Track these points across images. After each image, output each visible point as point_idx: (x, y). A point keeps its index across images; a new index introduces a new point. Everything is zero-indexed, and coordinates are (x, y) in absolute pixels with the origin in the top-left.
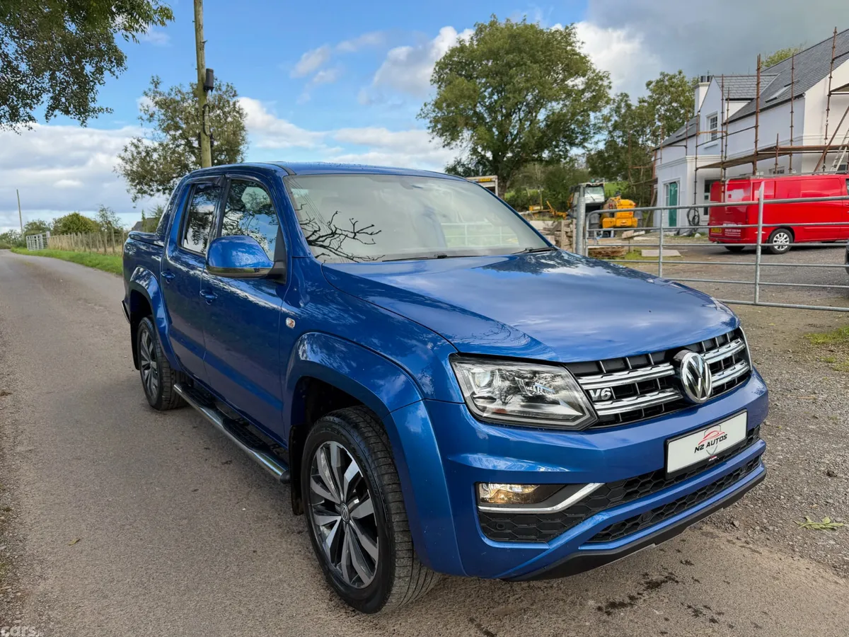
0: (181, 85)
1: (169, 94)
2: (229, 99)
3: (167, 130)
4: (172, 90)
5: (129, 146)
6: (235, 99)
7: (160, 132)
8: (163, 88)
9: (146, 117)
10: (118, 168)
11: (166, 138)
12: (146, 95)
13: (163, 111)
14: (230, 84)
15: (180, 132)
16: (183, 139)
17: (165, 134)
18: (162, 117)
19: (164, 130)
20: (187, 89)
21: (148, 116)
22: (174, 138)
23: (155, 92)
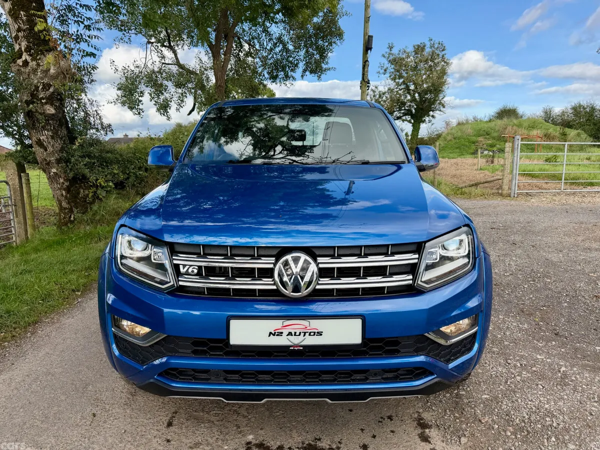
0: (406, 47)
1: (399, 54)
2: (439, 53)
3: (394, 79)
4: (400, 51)
6: (443, 53)
7: (390, 81)
8: (395, 51)
11: (392, 84)
12: (384, 56)
13: (393, 66)
14: (441, 42)
15: (402, 80)
16: (404, 84)
17: (393, 82)
18: (393, 70)
19: (392, 79)
20: (410, 49)
21: (383, 71)
22: (398, 84)
23: (390, 54)
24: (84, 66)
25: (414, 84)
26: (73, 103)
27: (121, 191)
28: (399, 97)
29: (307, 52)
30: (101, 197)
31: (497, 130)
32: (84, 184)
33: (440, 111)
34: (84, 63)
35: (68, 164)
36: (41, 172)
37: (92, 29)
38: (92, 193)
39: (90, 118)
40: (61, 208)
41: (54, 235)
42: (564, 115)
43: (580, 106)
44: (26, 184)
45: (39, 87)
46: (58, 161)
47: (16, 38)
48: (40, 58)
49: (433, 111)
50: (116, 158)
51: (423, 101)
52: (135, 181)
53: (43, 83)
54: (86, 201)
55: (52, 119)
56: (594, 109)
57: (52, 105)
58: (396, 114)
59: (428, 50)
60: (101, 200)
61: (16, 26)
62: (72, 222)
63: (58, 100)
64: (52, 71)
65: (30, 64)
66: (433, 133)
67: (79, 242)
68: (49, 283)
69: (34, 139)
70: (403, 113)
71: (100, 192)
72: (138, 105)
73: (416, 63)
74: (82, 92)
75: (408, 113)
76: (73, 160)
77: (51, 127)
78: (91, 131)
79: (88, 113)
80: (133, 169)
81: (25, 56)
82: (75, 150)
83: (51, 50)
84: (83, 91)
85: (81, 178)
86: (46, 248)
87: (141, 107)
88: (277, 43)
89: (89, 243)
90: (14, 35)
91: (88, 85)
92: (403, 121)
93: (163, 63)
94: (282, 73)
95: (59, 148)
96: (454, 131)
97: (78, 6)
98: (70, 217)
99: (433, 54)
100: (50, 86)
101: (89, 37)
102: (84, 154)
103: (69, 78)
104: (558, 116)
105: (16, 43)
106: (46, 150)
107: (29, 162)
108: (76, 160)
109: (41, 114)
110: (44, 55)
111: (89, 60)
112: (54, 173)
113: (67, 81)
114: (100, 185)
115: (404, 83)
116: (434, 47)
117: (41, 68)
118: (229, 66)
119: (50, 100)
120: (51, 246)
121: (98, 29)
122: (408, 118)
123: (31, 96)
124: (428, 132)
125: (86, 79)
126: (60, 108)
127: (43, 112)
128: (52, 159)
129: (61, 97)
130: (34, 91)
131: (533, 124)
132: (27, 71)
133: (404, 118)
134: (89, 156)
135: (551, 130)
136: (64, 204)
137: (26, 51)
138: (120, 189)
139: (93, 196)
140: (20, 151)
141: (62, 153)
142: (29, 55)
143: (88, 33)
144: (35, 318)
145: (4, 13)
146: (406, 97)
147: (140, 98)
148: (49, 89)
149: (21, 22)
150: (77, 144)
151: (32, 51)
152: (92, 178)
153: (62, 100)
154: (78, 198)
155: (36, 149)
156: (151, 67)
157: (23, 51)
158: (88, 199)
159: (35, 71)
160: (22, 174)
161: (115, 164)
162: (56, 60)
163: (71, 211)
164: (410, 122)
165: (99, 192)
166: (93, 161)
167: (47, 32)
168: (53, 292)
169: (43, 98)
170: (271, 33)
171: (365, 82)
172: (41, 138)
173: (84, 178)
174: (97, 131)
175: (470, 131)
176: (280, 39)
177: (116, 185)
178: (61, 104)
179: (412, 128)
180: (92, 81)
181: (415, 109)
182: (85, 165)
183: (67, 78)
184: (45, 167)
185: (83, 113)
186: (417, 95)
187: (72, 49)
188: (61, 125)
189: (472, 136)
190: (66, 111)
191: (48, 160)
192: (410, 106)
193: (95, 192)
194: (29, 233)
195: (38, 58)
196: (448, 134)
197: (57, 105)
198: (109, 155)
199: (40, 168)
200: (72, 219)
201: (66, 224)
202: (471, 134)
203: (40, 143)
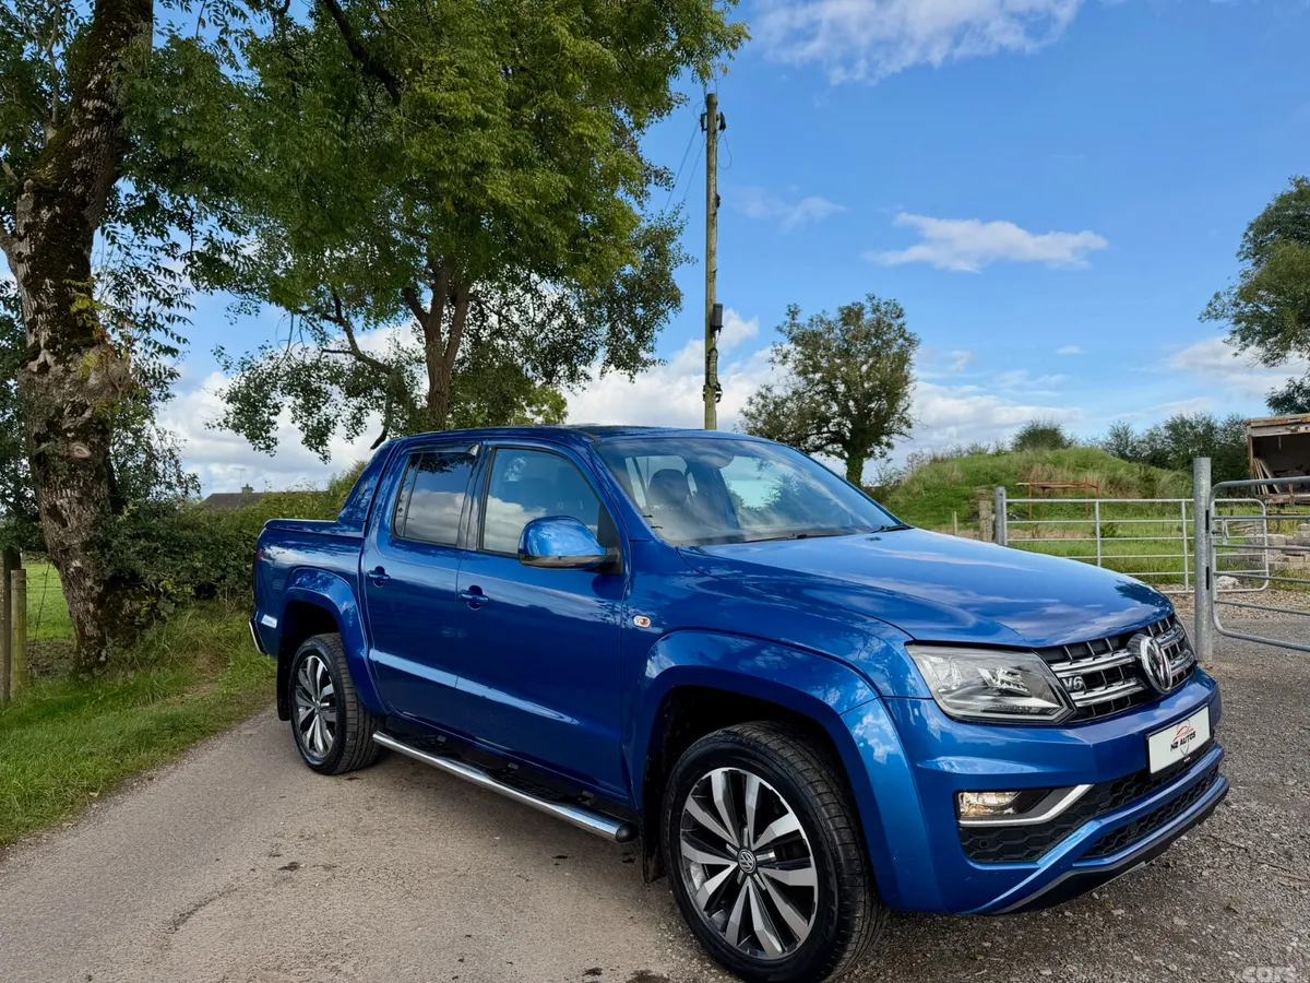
0: (824, 312)
1: (810, 325)
2: (892, 322)
3: (803, 373)
4: (812, 320)
5: (754, 397)
6: (900, 321)
7: (795, 376)
8: (802, 319)
9: (778, 359)
10: (738, 425)
11: (800, 383)
13: (799, 349)
14: (892, 301)
15: (820, 375)
16: (824, 382)
17: (801, 378)
18: (798, 356)
19: (799, 374)
20: (833, 315)
21: (780, 358)
22: (810, 382)
23: (792, 325)
24: (154, 369)
25: (844, 382)
26: (127, 438)
27: (206, 603)
28: (815, 408)
29: (612, 328)
30: (163, 614)
31: (1012, 471)
32: (133, 590)
33: (901, 433)
34: (154, 363)
35: (106, 550)
36: (51, 566)
37: (175, 305)
38: (148, 606)
39: (156, 465)
40: (83, 638)
41: (64, 692)
42: (1154, 440)
43: (1184, 422)
44: (19, 590)
45: (64, 410)
46: (86, 546)
47: (32, 324)
48: (72, 359)
49: (888, 434)
50: (201, 538)
51: (864, 414)
52: (237, 583)
53: (74, 401)
54: (132, 623)
55: (84, 468)
56: (1213, 429)
57: (85, 440)
58: (813, 439)
59: (868, 316)
60: (164, 620)
61: (35, 304)
62: (101, 665)
63: (99, 432)
64: (93, 381)
65: (53, 369)
66: (891, 478)
67: (110, 702)
68: (40, 775)
69: (44, 504)
70: (826, 439)
71: (163, 604)
72: (267, 432)
73: (845, 341)
74: (146, 417)
75: (837, 437)
76: (115, 543)
77: (78, 482)
78: (158, 488)
79: (153, 455)
80: (235, 559)
81: (45, 356)
82: (120, 525)
83: (94, 345)
84: (148, 414)
85: (127, 577)
86: (43, 716)
87: (272, 434)
88: (554, 311)
89: (130, 704)
90: (27, 319)
91: (159, 404)
92: (828, 453)
93: (324, 351)
94: (565, 367)
95: (90, 521)
96: (924, 475)
97: (152, 269)
98: (99, 655)
99: (879, 324)
100: (84, 407)
101: (168, 319)
102: (139, 531)
103: (123, 392)
104: (1144, 442)
105: (31, 332)
106: (65, 525)
107: (28, 548)
108: (123, 544)
109: (62, 458)
110: (80, 353)
111: (166, 361)
112: (75, 568)
113: (119, 398)
114: (166, 591)
115: (823, 380)
116: (879, 311)
117: (72, 376)
118: (460, 355)
119: (83, 434)
120: (55, 711)
121: (186, 305)
122: (838, 447)
123: (48, 426)
124: (880, 476)
125: (155, 392)
126: (101, 449)
127: (66, 454)
128: (75, 541)
129: (104, 426)
130: (54, 417)
131: (1086, 460)
132: (45, 381)
133: (829, 448)
134: (148, 536)
135: (1121, 472)
136: (90, 630)
137: (47, 346)
138: (205, 598)
139: (148, 613)
140: (15, 528)
141: (96, 530)
142: (51, 353)
143: (166, 311)
144: (7, 836)
145: (14, 279)
146: (830, 408)
147: (272, 418)
148: (84, 413)
149: (44, 297)
150: (126, 513)
151: (59, 347)
152: (151, 578)
153: (105, 433)
154: (118, 617)
155: (47, 523)
156: (300, 358)
157: (42, 345)
158: (137, 618)
159: (59, 381)
160: (12, 572)
161: (197, 549)
162: (102, 363)
163: (102, 643)
164: (841, 455)
165: (161, 605)
166: (154, 545)
167: (92, 315)
168: (46, 791)
169: (69, 430)
170: (543, 294)
171: (712, 390)
172: (58, 503)
173: (135, 578)
174: (167, 488)
175: (957, 474)
176: (560, 306)
177: (199, 590)
178: (103, 440)
179: (846, 467)
180: (167, 396)
181: (850, 431)
182: (139, 553)
183: (120, 393)
184: (60, 557)
185: (144, 456)
186: (851, 403)
187: (135, 340)
188: (98, 478)
189: (962, 484)
190: (111, 451)
191: (67, 544)
192: (839, 424)
193: (153, 606)
194: (13, 689)
195: (68, 358)
196: (912, 481)
197: (96, 441)
198: (187, 533)
199: (50, 560)
200: (102, 659)
201: (89, 669)
202: (960, 481)
203: (54, 512)
